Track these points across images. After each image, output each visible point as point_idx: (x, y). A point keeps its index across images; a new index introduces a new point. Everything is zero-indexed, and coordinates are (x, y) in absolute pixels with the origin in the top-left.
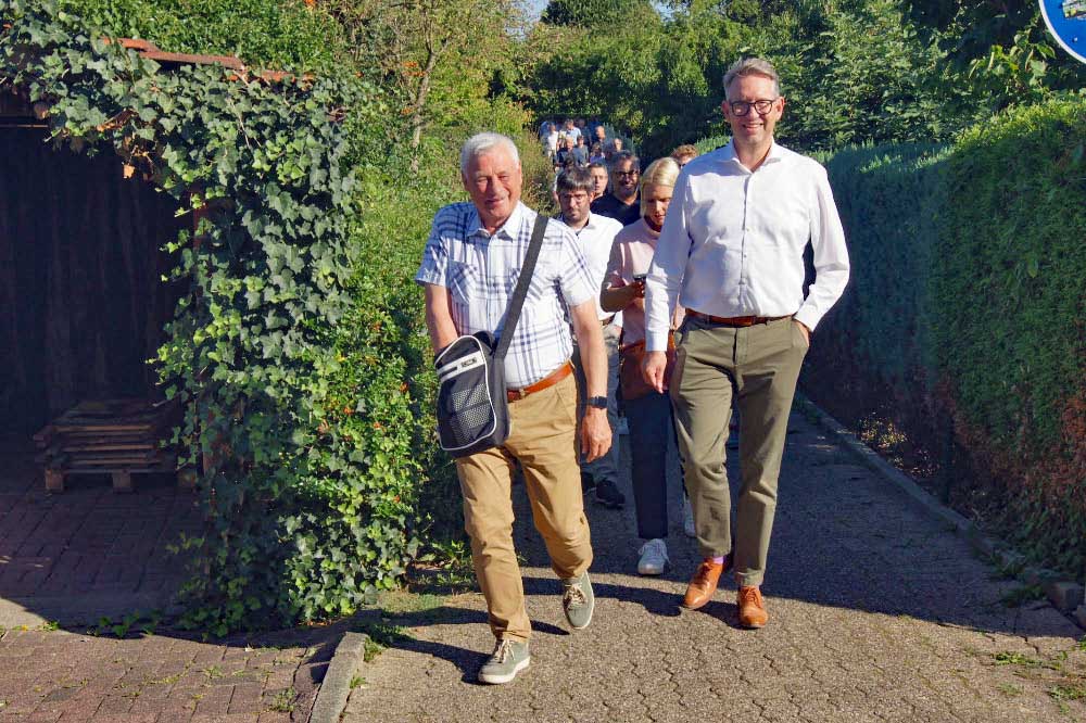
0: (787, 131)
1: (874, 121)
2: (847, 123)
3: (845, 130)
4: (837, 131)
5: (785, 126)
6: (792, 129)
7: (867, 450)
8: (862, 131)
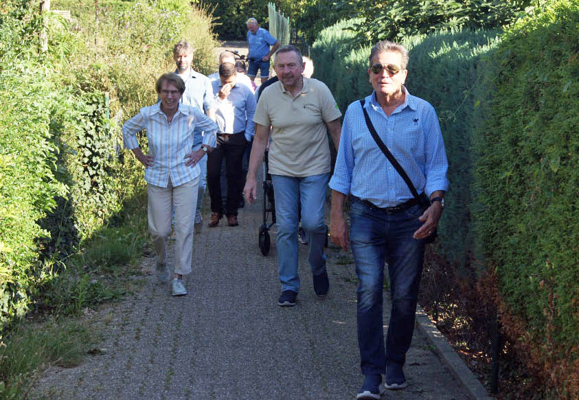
0: (405, 15)
1: (487, 8)
2: (460, 9)
3: (458, 15)
4: (452, 16)
5: (404, 10)
6: (410, 14)
7: (436, 333)
8: (477, 18)
